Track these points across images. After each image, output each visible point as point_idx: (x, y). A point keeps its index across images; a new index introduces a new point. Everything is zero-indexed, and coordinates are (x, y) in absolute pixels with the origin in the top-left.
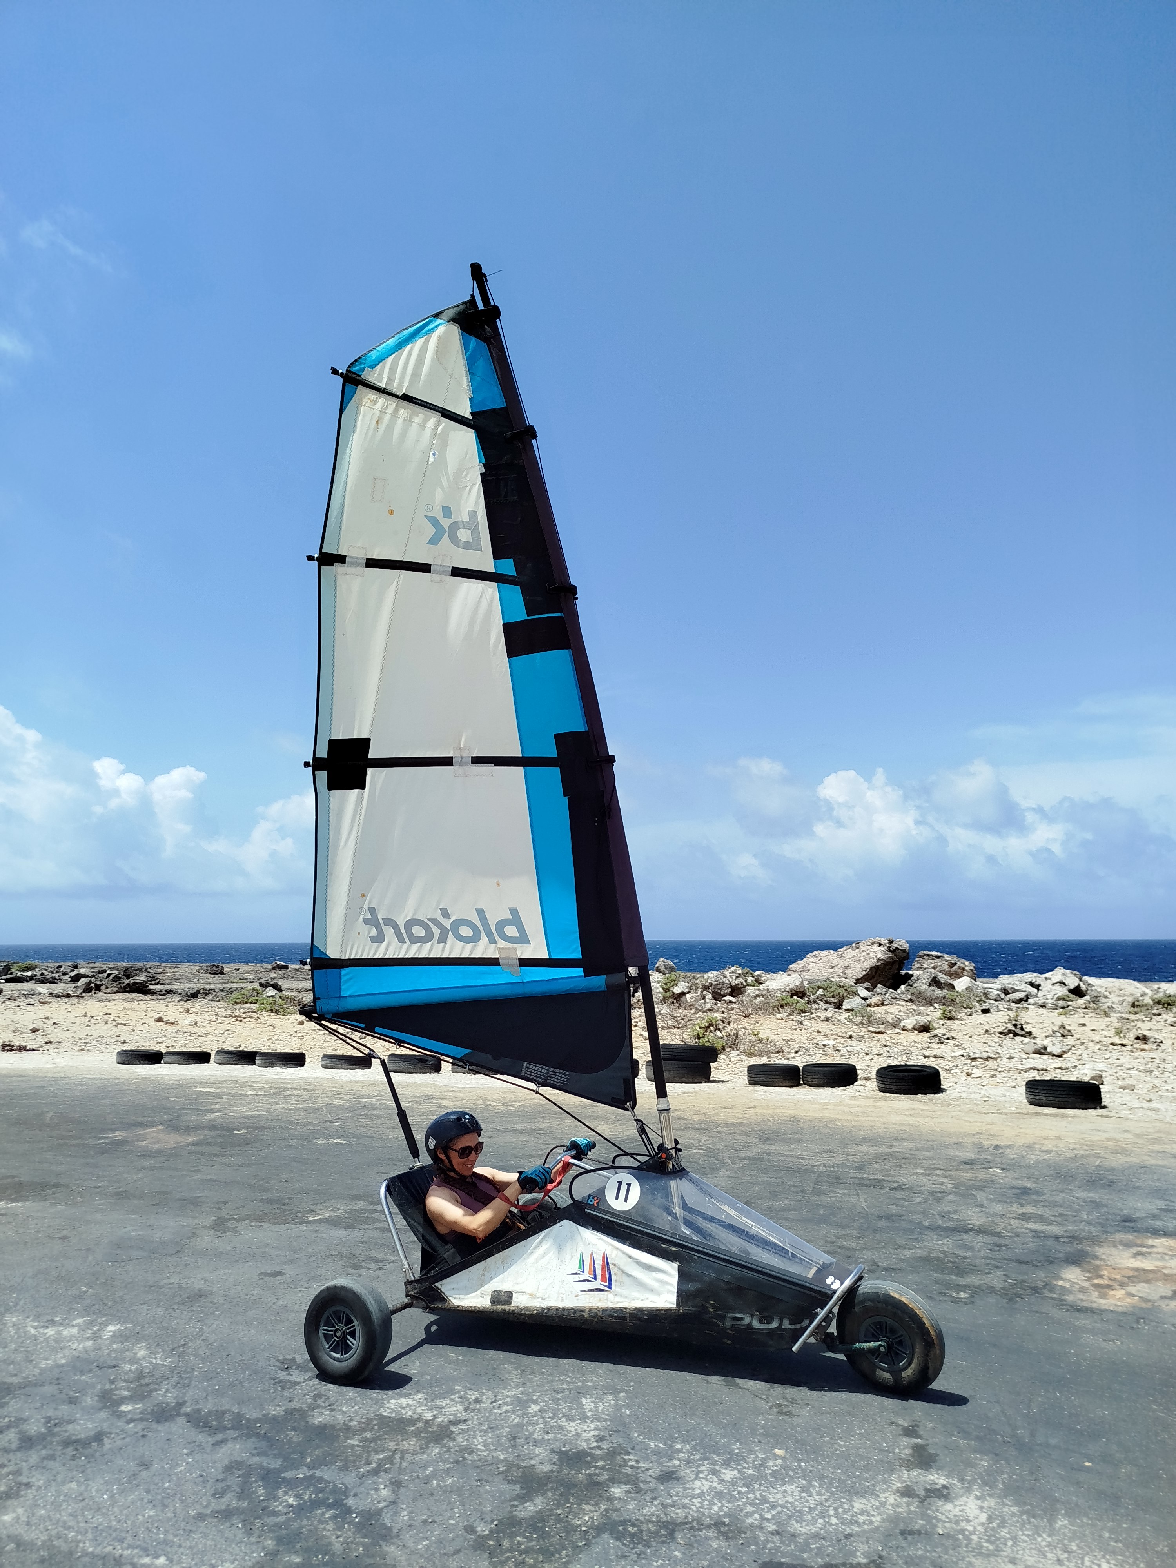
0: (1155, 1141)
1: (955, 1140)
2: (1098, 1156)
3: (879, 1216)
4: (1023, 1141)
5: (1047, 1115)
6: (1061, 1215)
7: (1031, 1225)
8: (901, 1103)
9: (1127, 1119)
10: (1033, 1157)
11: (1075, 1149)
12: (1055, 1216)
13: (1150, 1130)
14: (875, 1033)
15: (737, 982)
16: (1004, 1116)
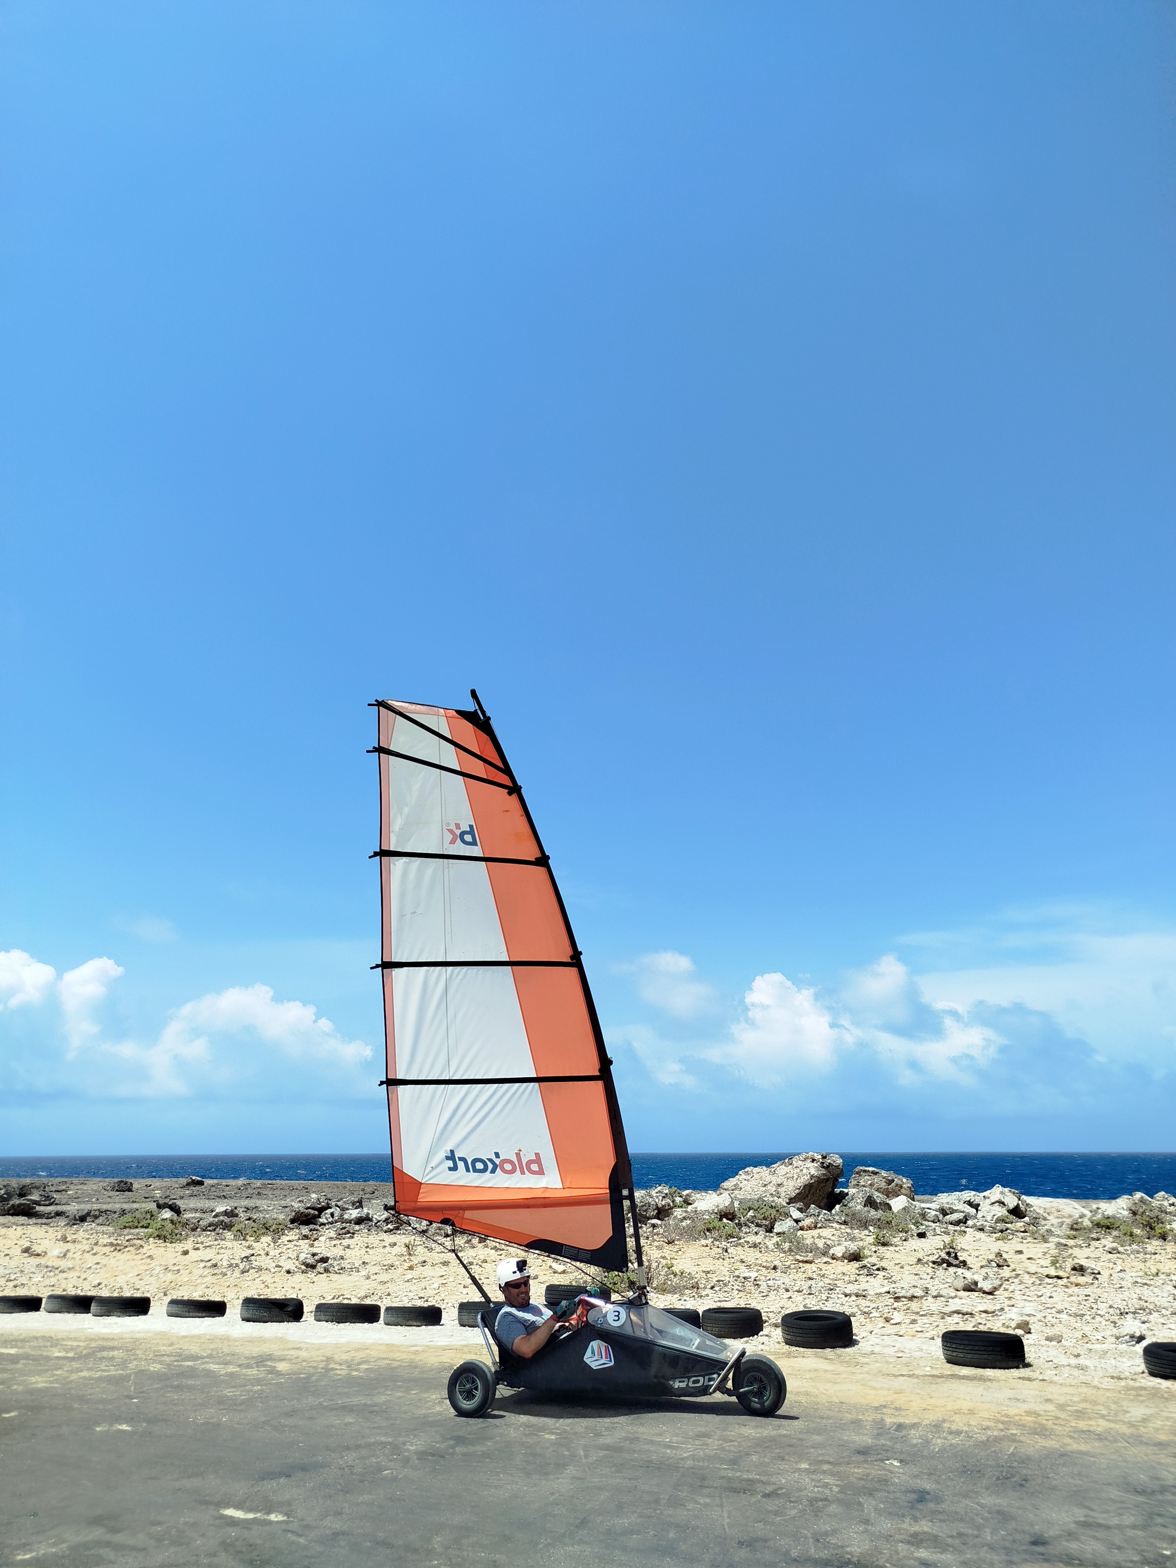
0: (1080, 1414)
1: (854, 1416)
2: (1013, 1439)
3: (740, 1542)
4: (930, 1417)
5: (964, 1378)
6: (960, 1535)
7: (923, 1554)
8: (805, 1361)
9: (1051, 1382)
10: (939, 1441)
11: (987, 1428)
12: (952, 1537)
13: (1076, 1399)
14: (803, 1262)
15: (663, 1203)
16: (916, 1380)
